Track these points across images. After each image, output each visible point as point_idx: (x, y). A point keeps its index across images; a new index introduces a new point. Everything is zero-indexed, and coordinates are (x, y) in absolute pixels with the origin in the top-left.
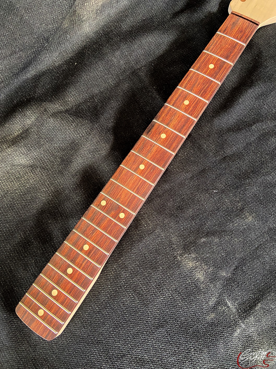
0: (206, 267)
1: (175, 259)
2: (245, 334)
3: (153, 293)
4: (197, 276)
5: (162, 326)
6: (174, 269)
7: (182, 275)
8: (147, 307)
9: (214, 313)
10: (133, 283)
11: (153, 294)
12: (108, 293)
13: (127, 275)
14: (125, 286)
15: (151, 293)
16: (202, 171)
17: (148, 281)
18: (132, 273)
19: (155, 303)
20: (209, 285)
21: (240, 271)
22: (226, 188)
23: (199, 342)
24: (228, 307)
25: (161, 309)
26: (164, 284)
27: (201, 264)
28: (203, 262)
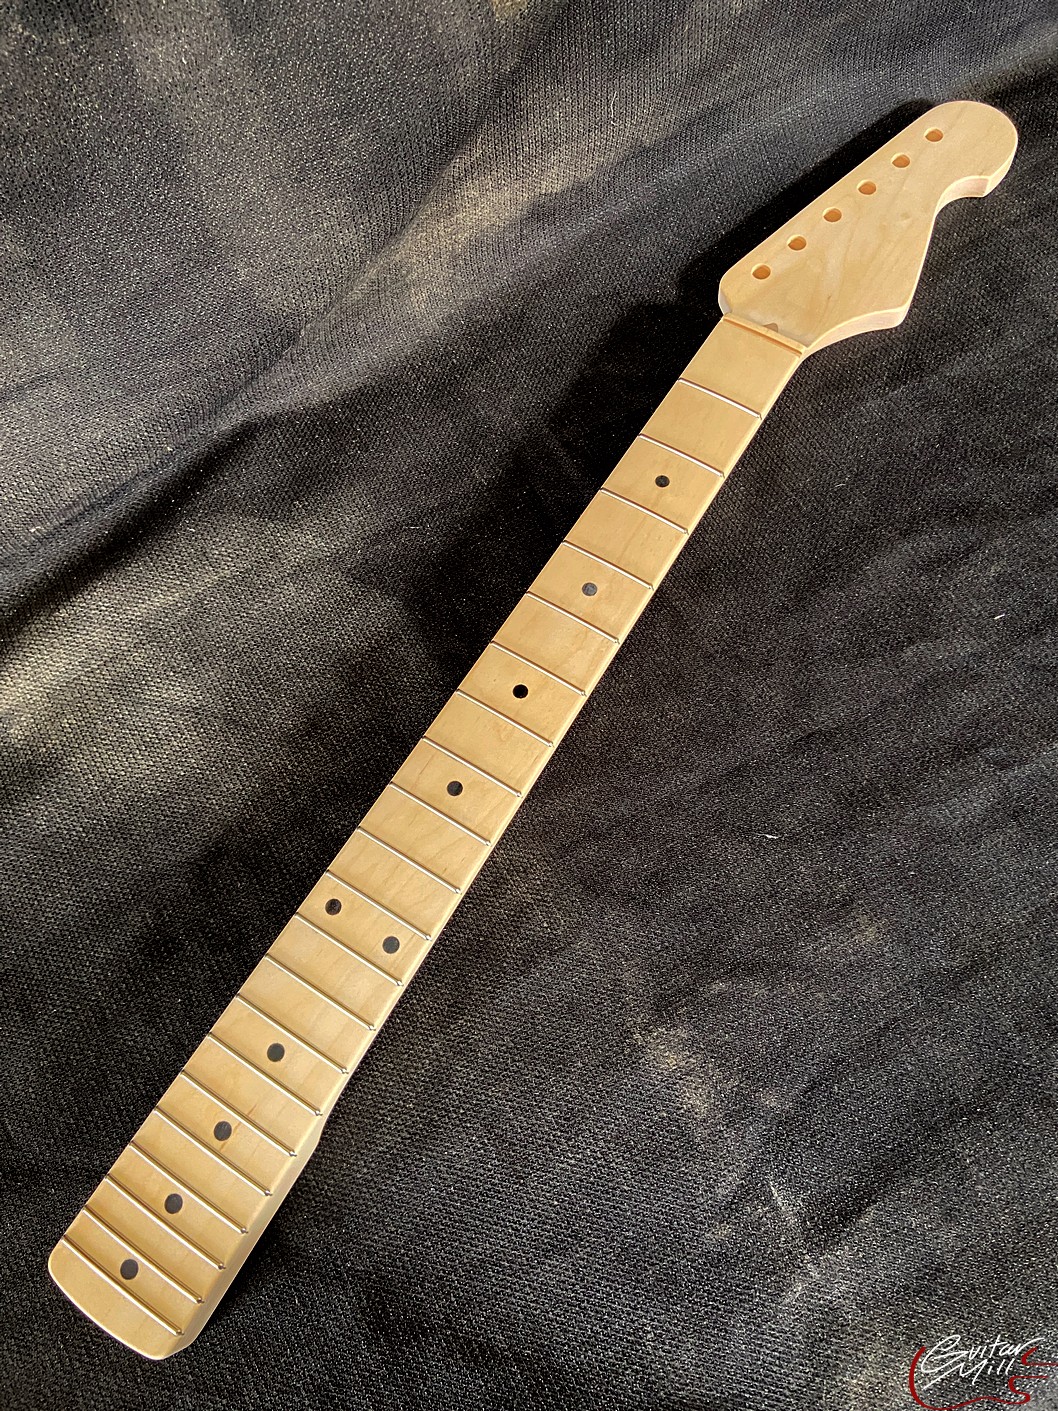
0: (718, 1075)
1: (625, 1038)
2: (820, 1300)
3: (547, 1140)
4: (689, 1098)
5: (561, 1249)
6: (618, 1070)
7: (641, 1094)
8: (521, 1185)
9: (728, 1223)
10: (489, 1102)
11: (544, 1146)
12: (406, 1127)
13: (472, 1077)
14: (462, 1111)
15: (539, 1142)
16: (738, 769)
17: (536, 1101)
18: (486, 1072)
19: (549, 1172)
20: (721, 1131)
21: (824, 1097)
22: (804, 829)
23: (674, 1312)
24: (775, 1209)
25: (565, 1196)
26: (582, 1118)
27: (705, 1062)
28: (712, 1057)
